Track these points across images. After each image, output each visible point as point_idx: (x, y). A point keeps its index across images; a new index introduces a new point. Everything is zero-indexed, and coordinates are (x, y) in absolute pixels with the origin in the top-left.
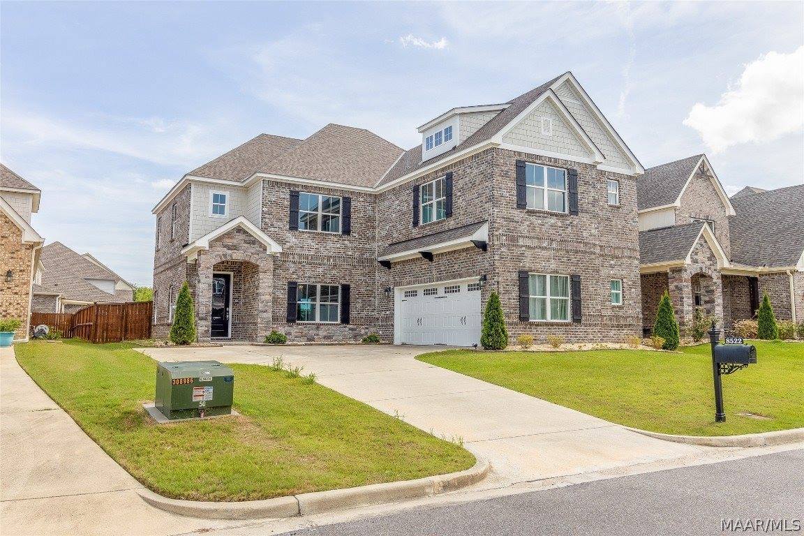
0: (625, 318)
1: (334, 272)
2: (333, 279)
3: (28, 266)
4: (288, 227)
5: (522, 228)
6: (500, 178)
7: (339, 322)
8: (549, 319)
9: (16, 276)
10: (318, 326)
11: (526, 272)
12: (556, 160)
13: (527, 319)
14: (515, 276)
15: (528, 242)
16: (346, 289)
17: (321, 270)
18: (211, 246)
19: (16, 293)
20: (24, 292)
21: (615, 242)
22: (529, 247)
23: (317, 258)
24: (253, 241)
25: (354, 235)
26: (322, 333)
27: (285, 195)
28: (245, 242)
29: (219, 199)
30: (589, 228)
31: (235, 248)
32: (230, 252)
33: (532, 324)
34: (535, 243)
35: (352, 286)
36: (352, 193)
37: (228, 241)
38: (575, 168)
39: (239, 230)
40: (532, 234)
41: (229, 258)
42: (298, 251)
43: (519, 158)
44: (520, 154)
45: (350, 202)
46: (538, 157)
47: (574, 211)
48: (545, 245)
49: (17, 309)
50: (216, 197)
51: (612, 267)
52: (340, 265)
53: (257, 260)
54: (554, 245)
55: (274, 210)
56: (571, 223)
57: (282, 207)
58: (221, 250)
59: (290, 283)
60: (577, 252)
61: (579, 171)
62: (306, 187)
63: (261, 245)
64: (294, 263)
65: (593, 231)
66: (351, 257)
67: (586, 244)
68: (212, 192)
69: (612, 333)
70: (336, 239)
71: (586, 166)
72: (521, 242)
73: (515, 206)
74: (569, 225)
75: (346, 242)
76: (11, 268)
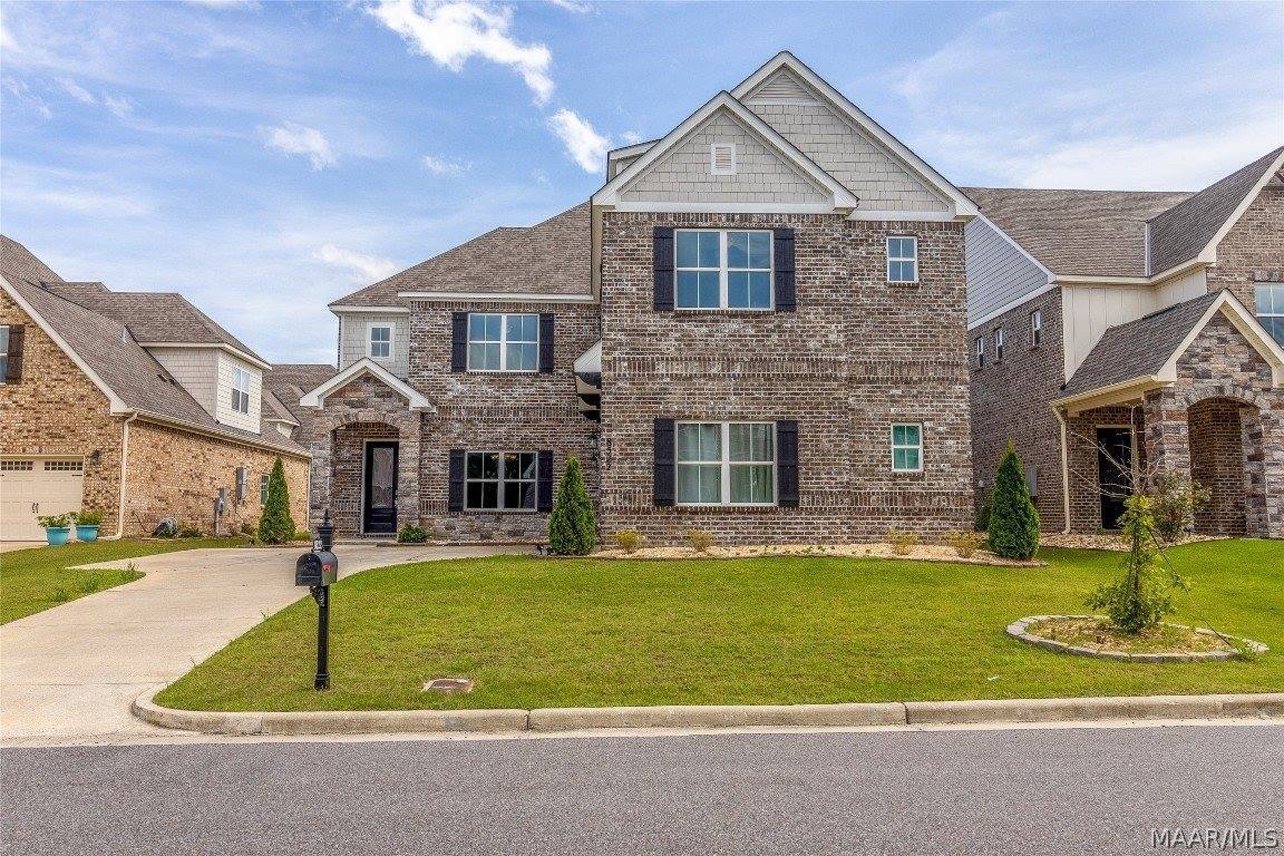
0: (930, 496)
1: (523, 433)
2: (524, 442)
3: (118, 443)
4: (450, 367)
5: (663, 345)
6: (616, 264)
7: (535, 510)
8: (726, 501)
9: (104, 457)
10: (499, 517)
11: (671, 421)
12: (746, 217)
13: (671, 502)
14: (647, 429)
15: (678, 369)
16: (547, 458)
17: (503, 429)
18: (327, 403)
19: (105, 479)
20: (113, 476)
21: (907, 353)
22: (677, 377)
23: (498, 411)
24: (388, 393)
25: (560, 371)
26: (506, 527)
27: (444, 321)
28: (377, 395)
29: (380, 334)
30: (823, 332)
31: (362, 404)
32: (355, 411)
33: (683, 511)
34: (695, 369)
35: (556, 451)
36: (555, 306)
37: (353, 397)
38: (789, 226)
39: (368, 378)
40: (689, 354)
41: (353, 420)
42: (466, 403)
43: (660, 223)
44: (661, 216)
45: (552, 321)
46: (708, 216)
47: (787, 303)
48: (714, 371)
49: (106, 498)
50: (376, 334)
51: (894, 400)
52: (536, 421)
53: (395, 420)
54: (738, 370)
55: (429, 344)
56: (779, 326)
57: (441, 338)
58: (342, 409)
59: (452, 452)
60: (791, 378)
61: (799, 228)
62: (478, 305)
63: (400, 397)
64: (460, 421)
65: (832, 337)
66: (555, 408)
67: (814, 363)
68: (371, 325)
69: (892, 525)
70: (528, 381)
71: (817, 219)
72: (661, 369)
73: (649, 307)
74: (773, 331)
75: (546, 384)
76: (99, 447)
